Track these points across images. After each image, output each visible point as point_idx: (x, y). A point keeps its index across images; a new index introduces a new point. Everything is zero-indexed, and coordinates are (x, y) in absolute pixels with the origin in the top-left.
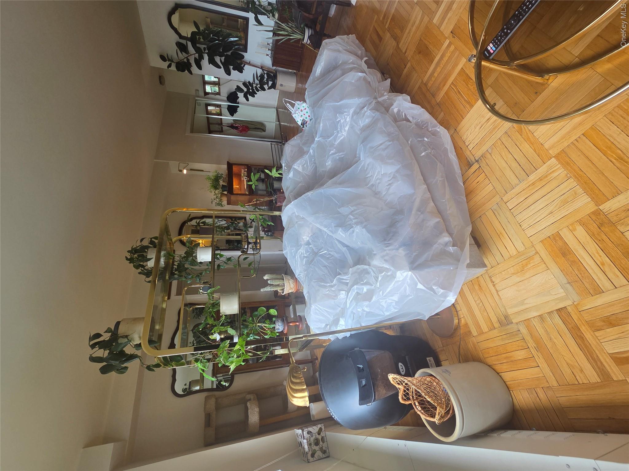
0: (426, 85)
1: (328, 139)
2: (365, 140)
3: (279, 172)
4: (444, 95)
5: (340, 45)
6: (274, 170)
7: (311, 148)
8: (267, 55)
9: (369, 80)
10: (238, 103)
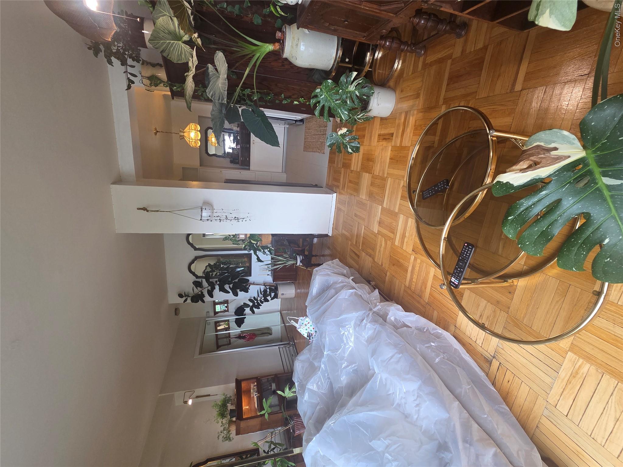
0: (409, 288)
1: (337, 352)
2: (374, 353)
3: (292, 391)
4: (429, 296)
5: (328, 270)
6: (287, 390)
7: (322, 363)
8: (268, 275)
9: (360, 294)
10: (245, 315)
